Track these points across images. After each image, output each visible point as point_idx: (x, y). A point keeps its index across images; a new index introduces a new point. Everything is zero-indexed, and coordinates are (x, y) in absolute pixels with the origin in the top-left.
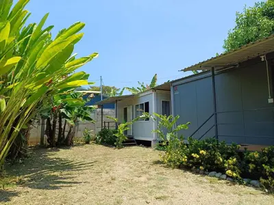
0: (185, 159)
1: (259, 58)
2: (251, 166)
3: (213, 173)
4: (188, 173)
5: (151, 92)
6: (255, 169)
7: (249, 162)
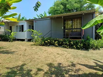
0: (43, 43)
1: (62, 17)
2: (60, 43)
3: (51, 46)
4: (44, 46)
5: (25, 21)
6: (61, 43)
7: (60, 42)
